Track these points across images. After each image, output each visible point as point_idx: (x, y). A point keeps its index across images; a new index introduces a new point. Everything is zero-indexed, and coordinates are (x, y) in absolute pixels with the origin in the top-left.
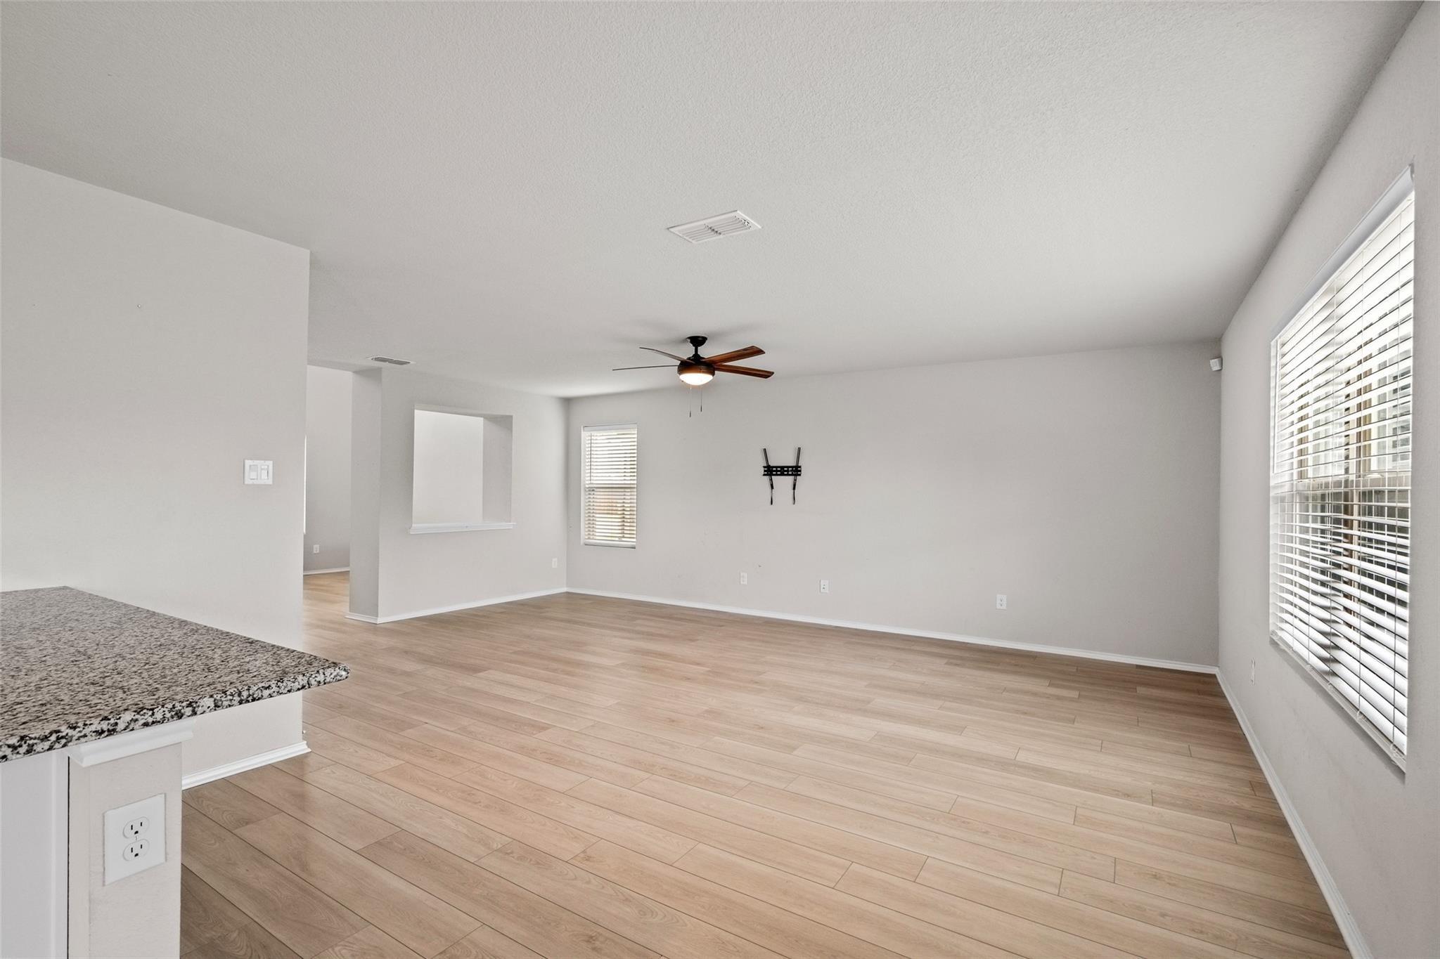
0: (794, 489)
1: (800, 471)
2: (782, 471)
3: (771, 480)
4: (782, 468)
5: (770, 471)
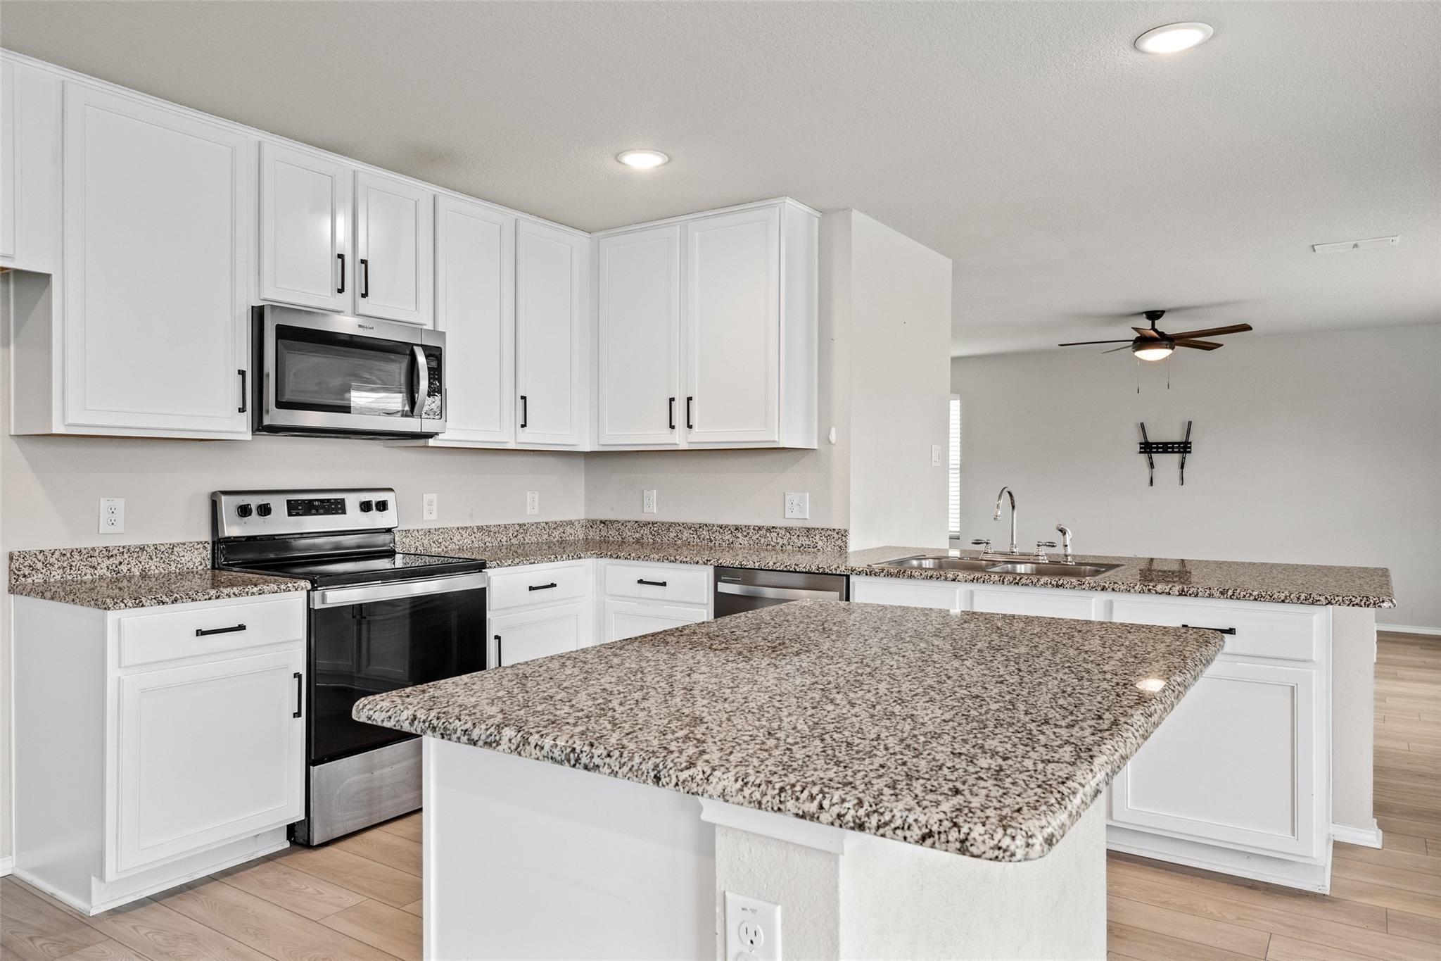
0: (1182, 467)
1: (1190, 448)
2: (1166, 448)
3: (1151, 458)
4: (1165, 444)
5: (1148, 448)
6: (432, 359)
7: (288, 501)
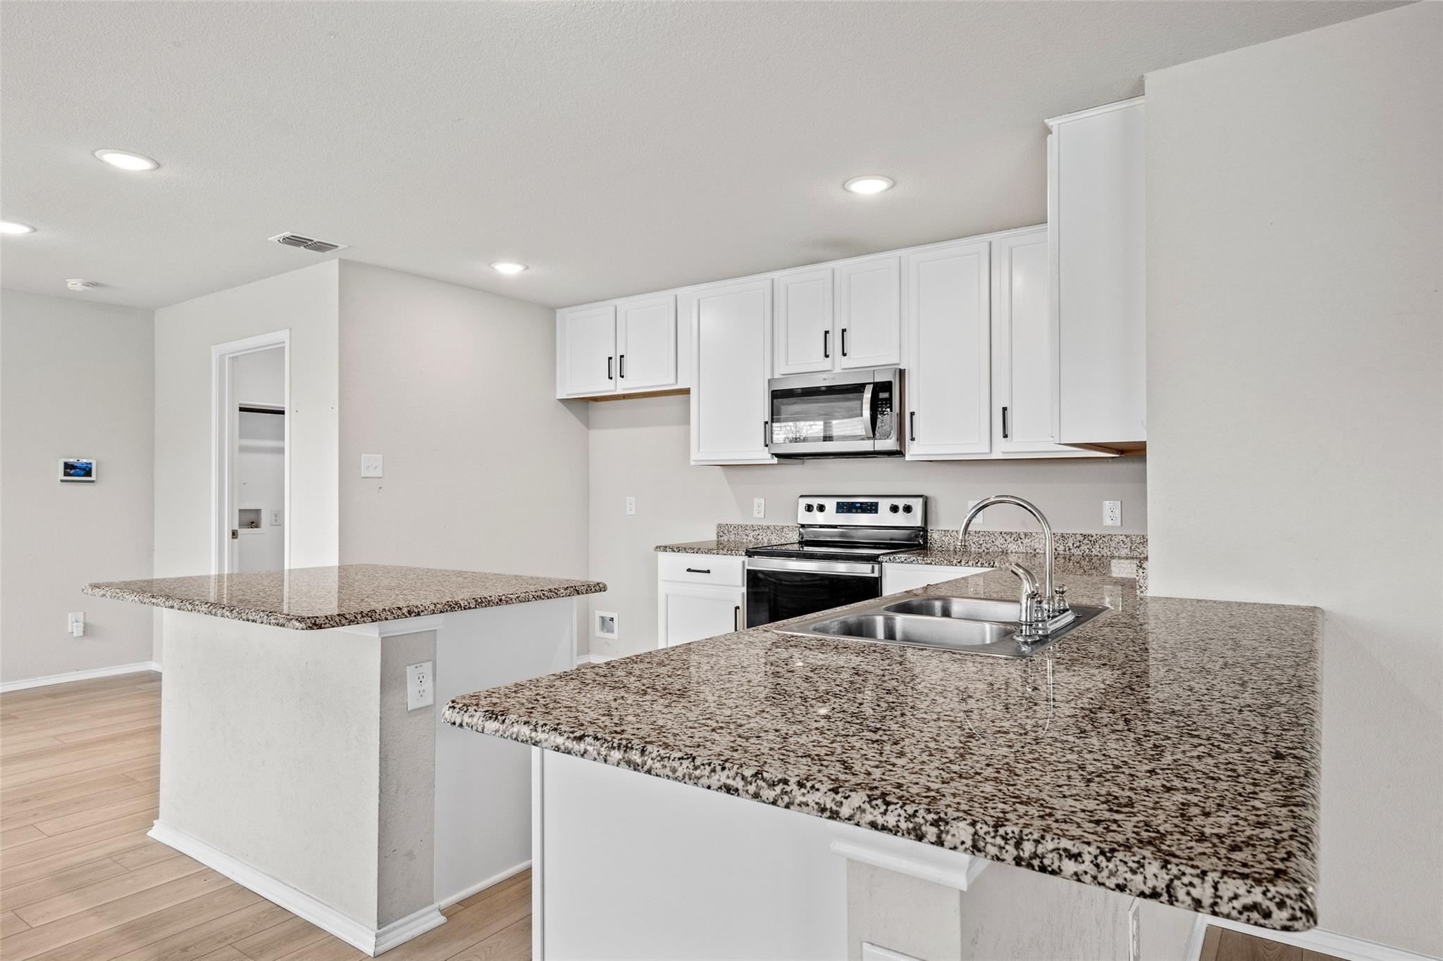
6: (884, 391)
7: (838, 503)
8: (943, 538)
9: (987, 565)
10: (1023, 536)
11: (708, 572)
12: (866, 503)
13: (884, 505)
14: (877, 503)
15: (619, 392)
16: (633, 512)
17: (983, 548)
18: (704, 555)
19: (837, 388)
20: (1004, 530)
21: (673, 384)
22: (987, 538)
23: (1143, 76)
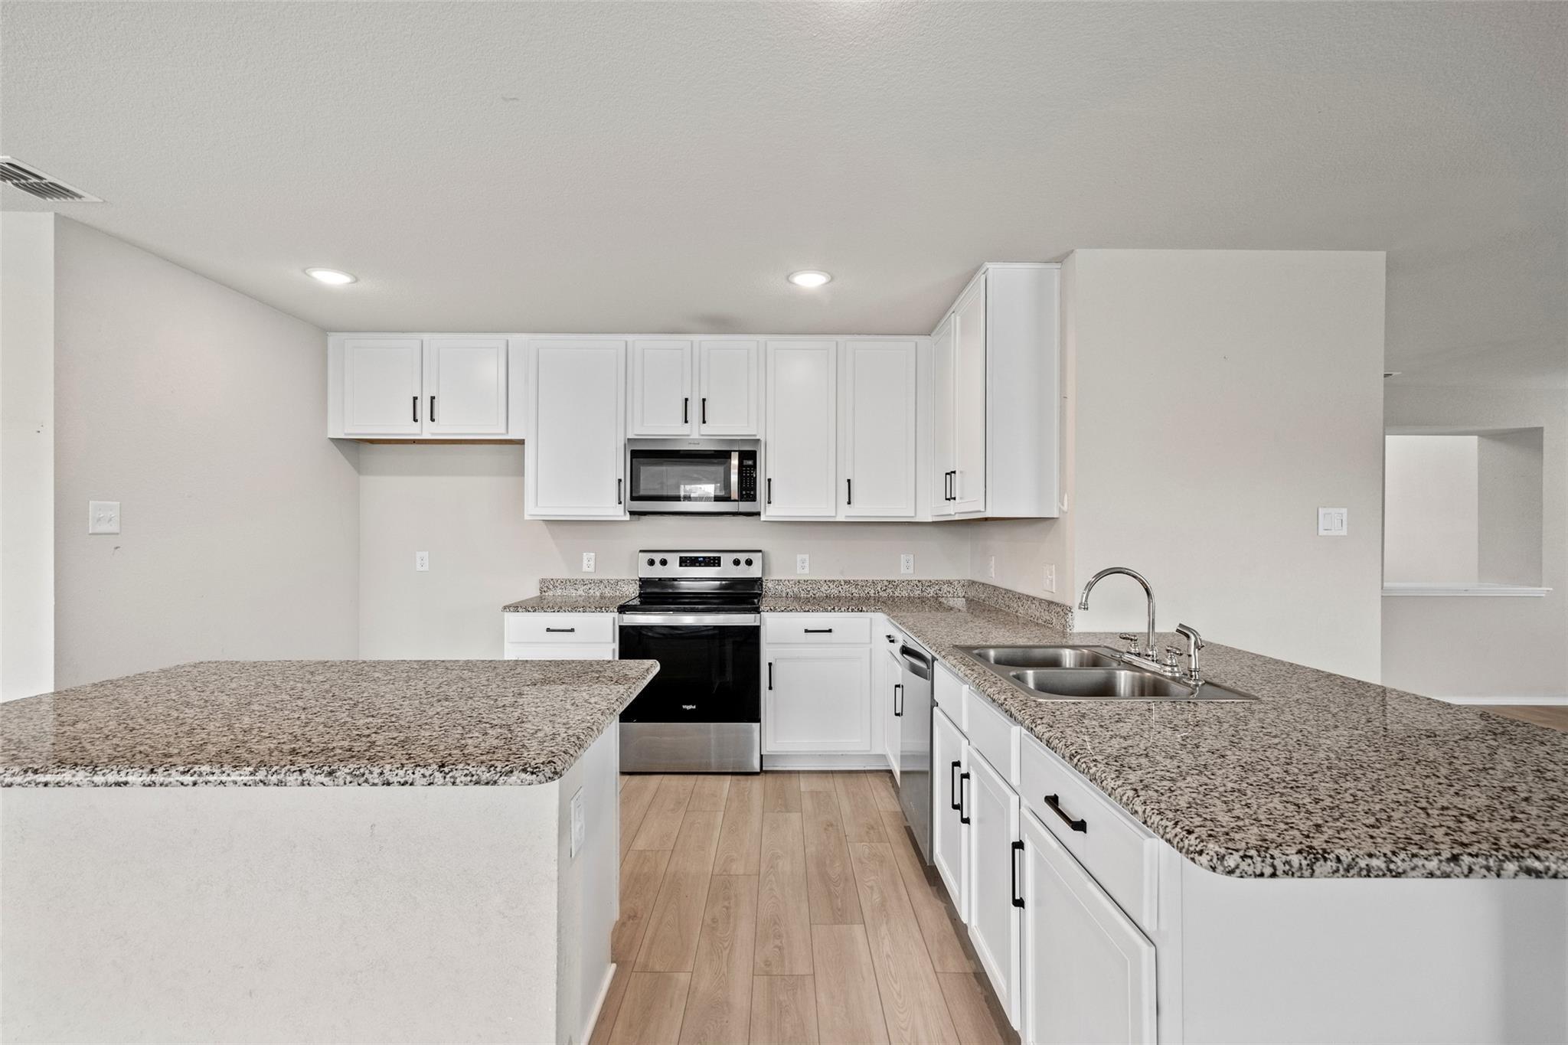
6: (748, 459)
7: (681, 558)
8: (777, 587)
9: (856, 610)
10: (843, 584)
11: (572, 630)
12: (709, 557)
13: (727, 559)
14: (720, 557)
15: (426, 436)
16: (426, 568)
17: (811, 594)
18: (568, 614)
19: (693, 453)
20: (828, 578)
21: (502, 434)
22: (814, 586)
23: (1072, 251)
